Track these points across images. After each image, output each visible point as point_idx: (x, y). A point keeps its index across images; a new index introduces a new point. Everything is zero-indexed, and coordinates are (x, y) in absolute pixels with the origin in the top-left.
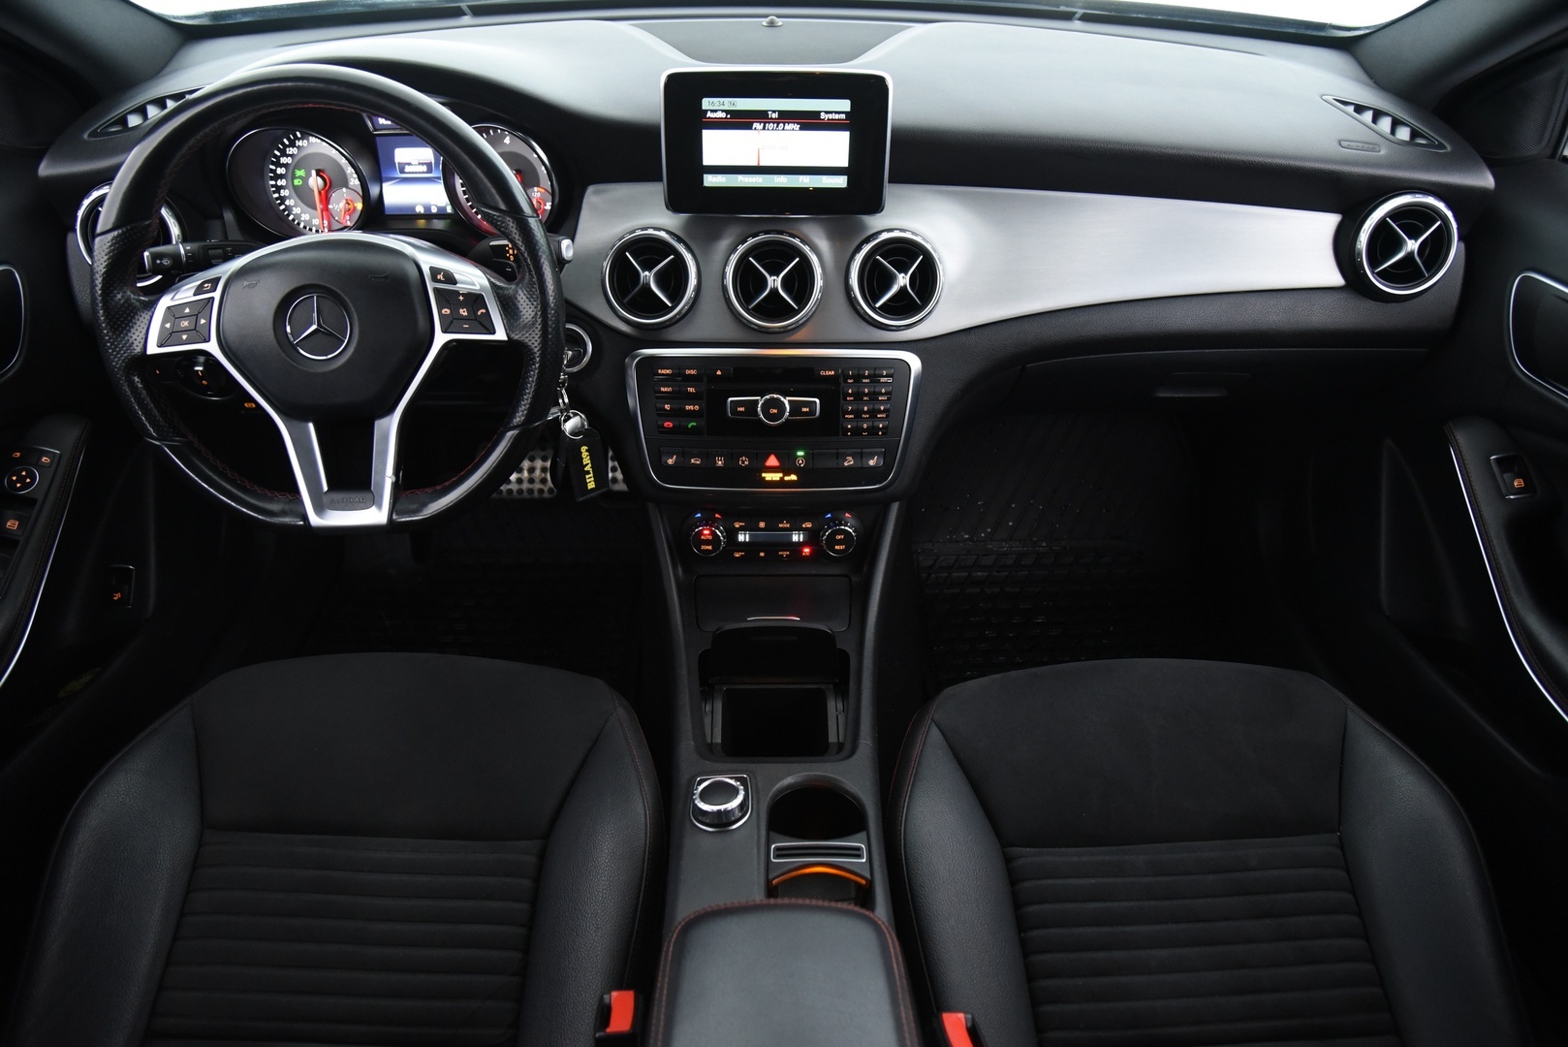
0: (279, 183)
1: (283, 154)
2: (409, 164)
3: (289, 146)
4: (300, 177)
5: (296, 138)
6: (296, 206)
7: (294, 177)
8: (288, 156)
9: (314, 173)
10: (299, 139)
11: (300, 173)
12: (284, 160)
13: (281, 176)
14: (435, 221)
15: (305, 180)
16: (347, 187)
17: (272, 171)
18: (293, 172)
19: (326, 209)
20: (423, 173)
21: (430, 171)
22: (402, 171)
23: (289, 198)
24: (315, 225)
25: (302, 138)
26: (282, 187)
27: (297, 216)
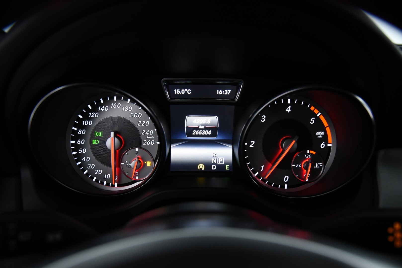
0: (79, 142)
1: (86, 118)
2: (197, 129)
3: (92, 111)
4: (98, 138)
5: (99, 104)
6: (91, 162)
7: (93, 137)
8: (89, 119)
9: (112, 134)
10: (101, 105)
11: (99, 134)
12: (85, 123)
13: (81, 137)
14: (214, 179)
15: (103, 140)
16: (139, 146)
17: (74, 132)
18: (93, 133)
19: (118, 165)
20: (208, 136)
21: (213, 135)
22: (190, 134)
23: (86, 155)
24: (106, 180)
25: (104, 105)
26: (81, 146)
27: (91, 172)
